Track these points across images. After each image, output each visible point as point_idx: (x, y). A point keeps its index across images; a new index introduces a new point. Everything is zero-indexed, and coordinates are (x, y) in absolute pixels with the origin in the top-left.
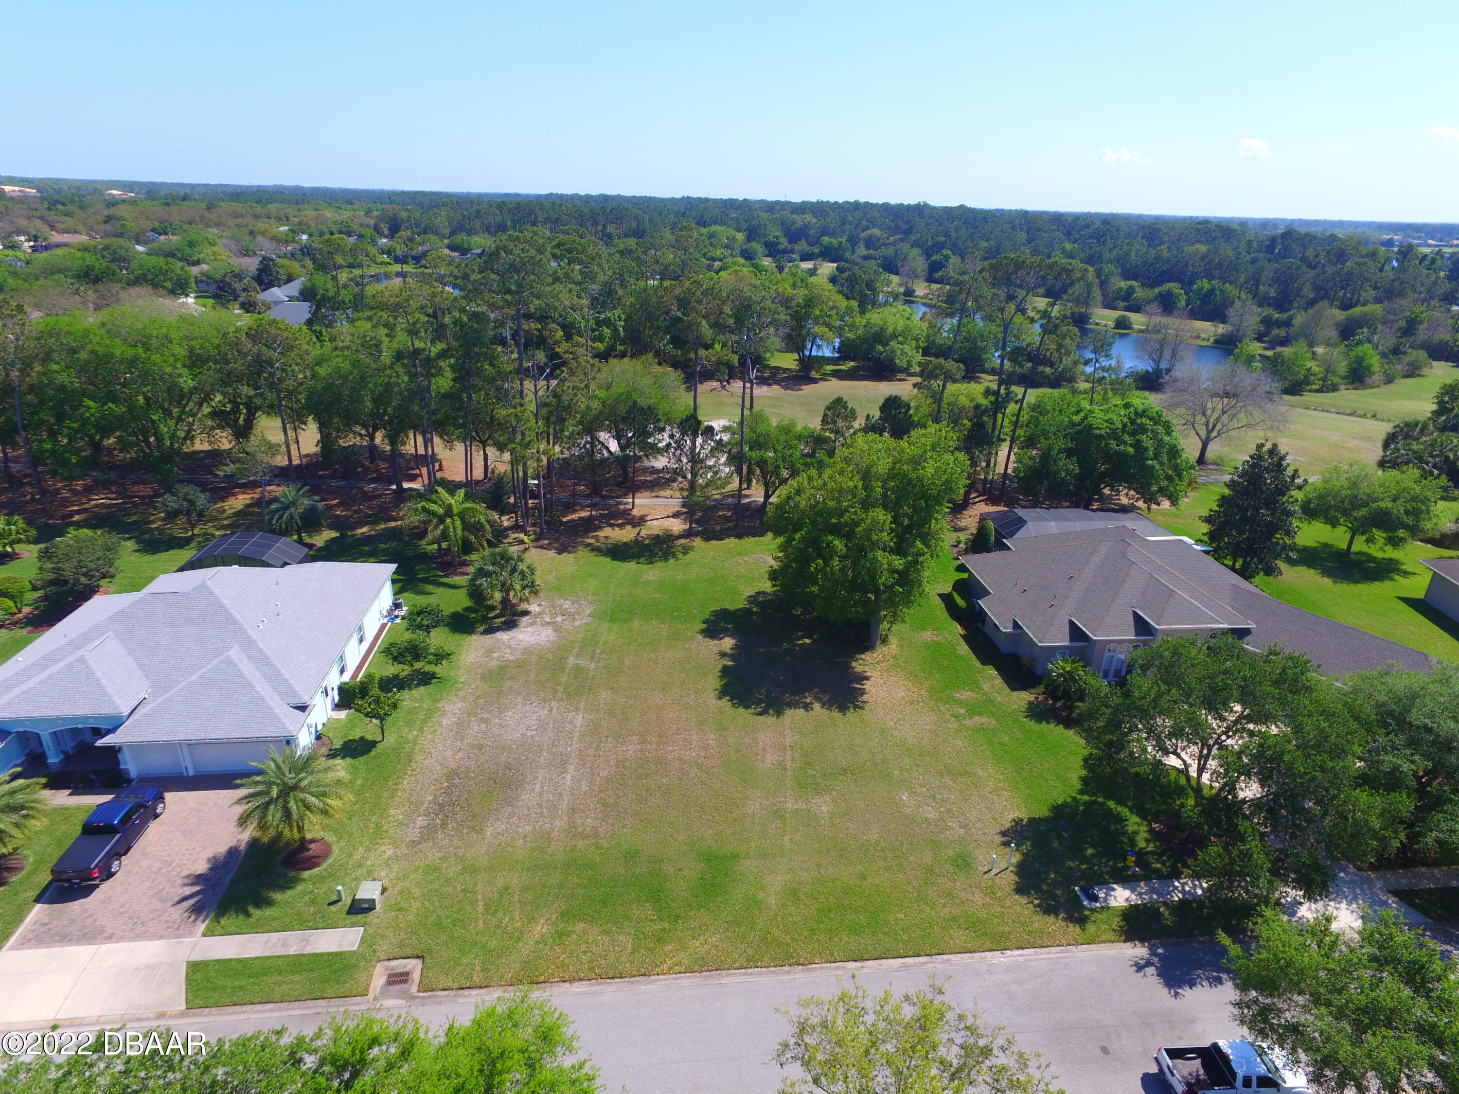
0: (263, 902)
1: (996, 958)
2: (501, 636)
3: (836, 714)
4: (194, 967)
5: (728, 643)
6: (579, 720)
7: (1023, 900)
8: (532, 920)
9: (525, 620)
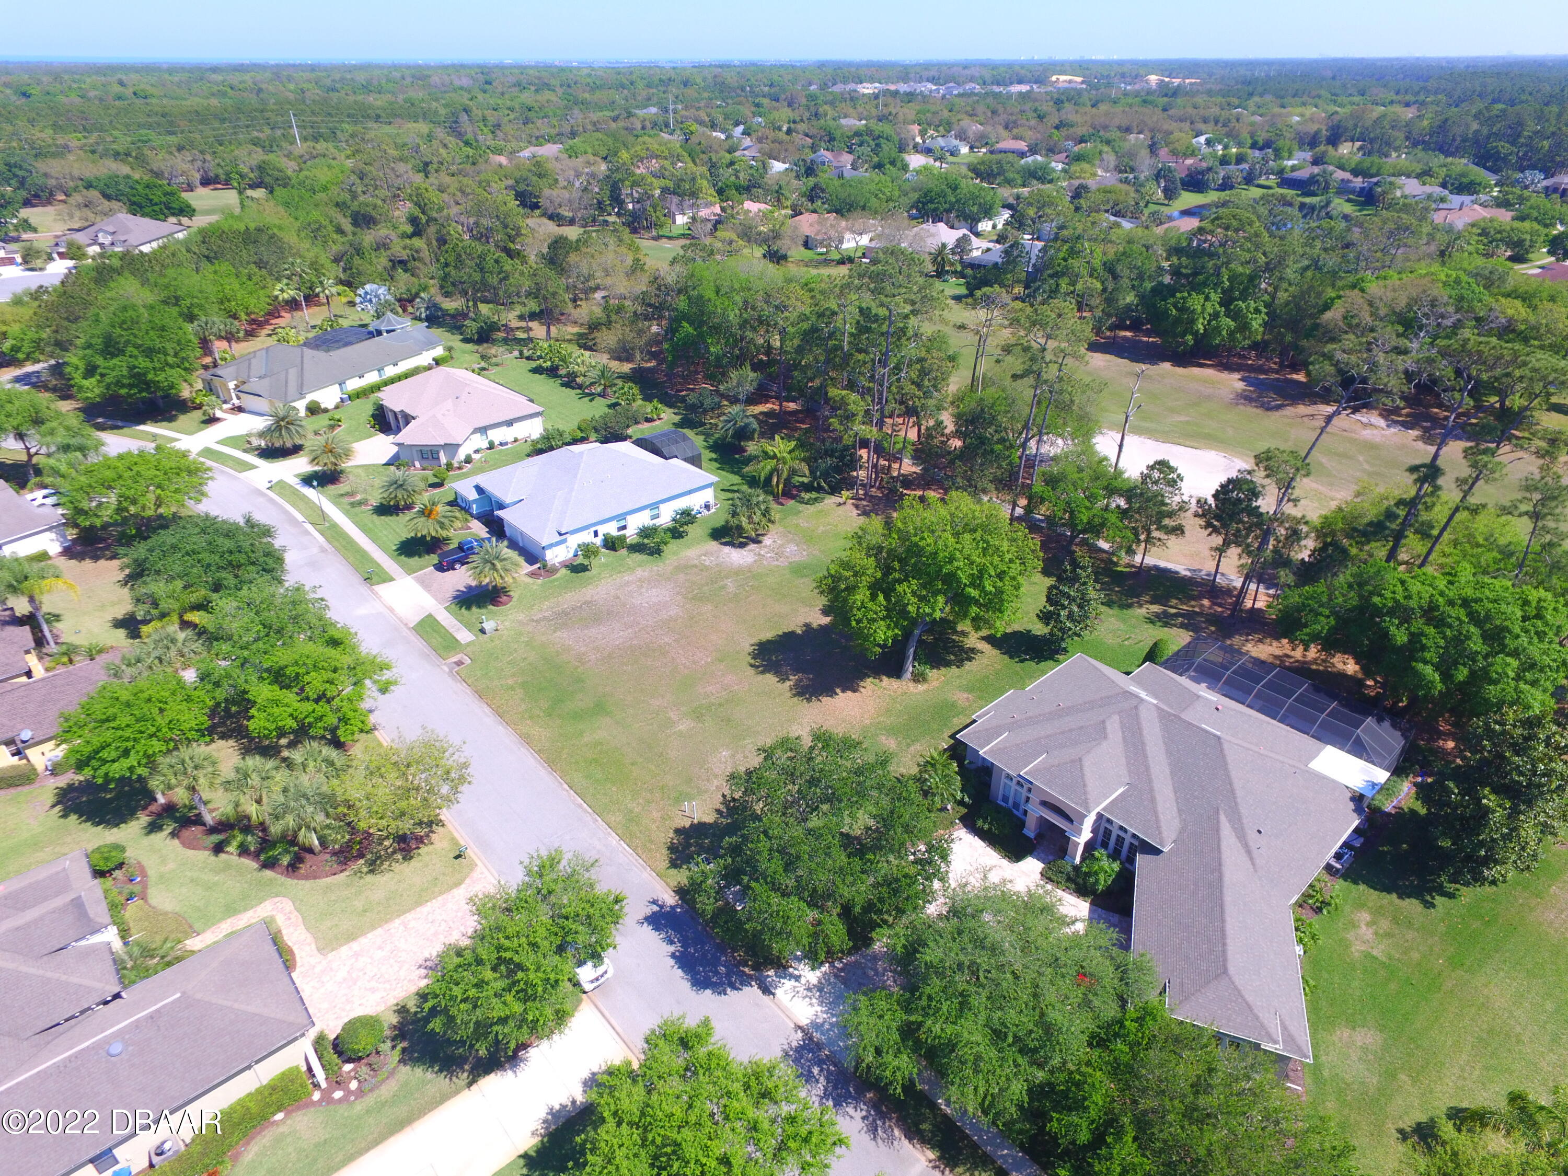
0: (469, 608)
1: (614, 840)
2: (727, 549)
3: (789, 694)
4: (430, 616)
5: (826, 620)
6: (674, 611)
7: (671, 835)
8: (513, 675)
9: (752, 546)
